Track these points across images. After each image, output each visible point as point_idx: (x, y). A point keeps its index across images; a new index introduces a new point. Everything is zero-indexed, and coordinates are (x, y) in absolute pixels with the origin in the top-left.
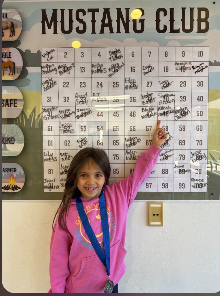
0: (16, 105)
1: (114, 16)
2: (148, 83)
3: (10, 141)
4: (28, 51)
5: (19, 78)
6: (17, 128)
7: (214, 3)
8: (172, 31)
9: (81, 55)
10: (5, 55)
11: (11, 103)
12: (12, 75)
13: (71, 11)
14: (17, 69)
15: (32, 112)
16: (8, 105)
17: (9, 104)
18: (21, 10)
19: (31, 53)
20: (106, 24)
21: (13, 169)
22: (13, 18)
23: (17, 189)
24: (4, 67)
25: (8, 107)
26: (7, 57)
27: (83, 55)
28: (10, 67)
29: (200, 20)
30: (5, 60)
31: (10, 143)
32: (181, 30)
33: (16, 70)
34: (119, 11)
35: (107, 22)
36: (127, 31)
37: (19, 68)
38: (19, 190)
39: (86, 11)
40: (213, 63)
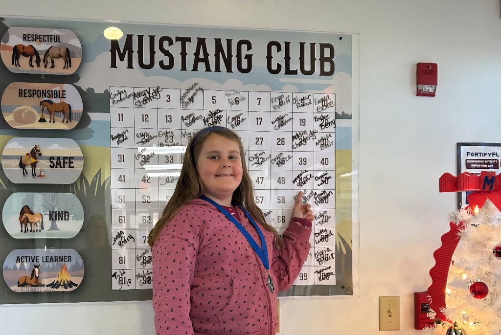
0: (72, 165)
1: (211, 49)
2: (258, 139)
3: (62, 216)
4: (91, 90)
5: (77, 127)
6: (74, 198)
7: (341, 38)
8: (288, 72)
9: (167, 98)
10: (57, 94)
11: (64, 163)
12: (67, 122)
13: (152, 38)
14: (74, 114)
15: (96, 176)
16: (60, 164)
17: (62, 164)
18: (81, 33)
19: (95, 92)
20: (201, 59)
21: (66, 257)
22: (69, 43)
23: (71, 287)
24: (55, 111)
25: (61, 167)
26: (59, 97)
27: (169, 98)
28: (63, 112)
29: (323, 60)
30: (57, 101)
31: (62, 220)
32: (299, 71)
33: (73, 116)
34: (218, 42)
35: (201, 56)
36: (229, 70)
37: (77, 113)
38: (74, 288)
39: (174, 40)
40: (341, 115)
